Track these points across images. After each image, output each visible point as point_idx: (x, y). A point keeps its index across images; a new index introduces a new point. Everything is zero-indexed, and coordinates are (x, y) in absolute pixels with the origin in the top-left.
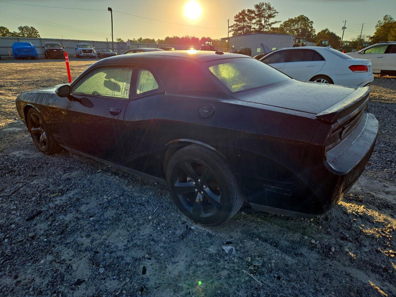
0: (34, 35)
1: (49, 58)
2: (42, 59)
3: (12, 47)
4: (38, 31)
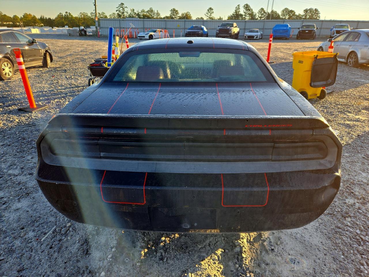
0: (315, 16)
1: (299, 39)
2: (295, 39)
3: (273, 29)
4: (320, 13)
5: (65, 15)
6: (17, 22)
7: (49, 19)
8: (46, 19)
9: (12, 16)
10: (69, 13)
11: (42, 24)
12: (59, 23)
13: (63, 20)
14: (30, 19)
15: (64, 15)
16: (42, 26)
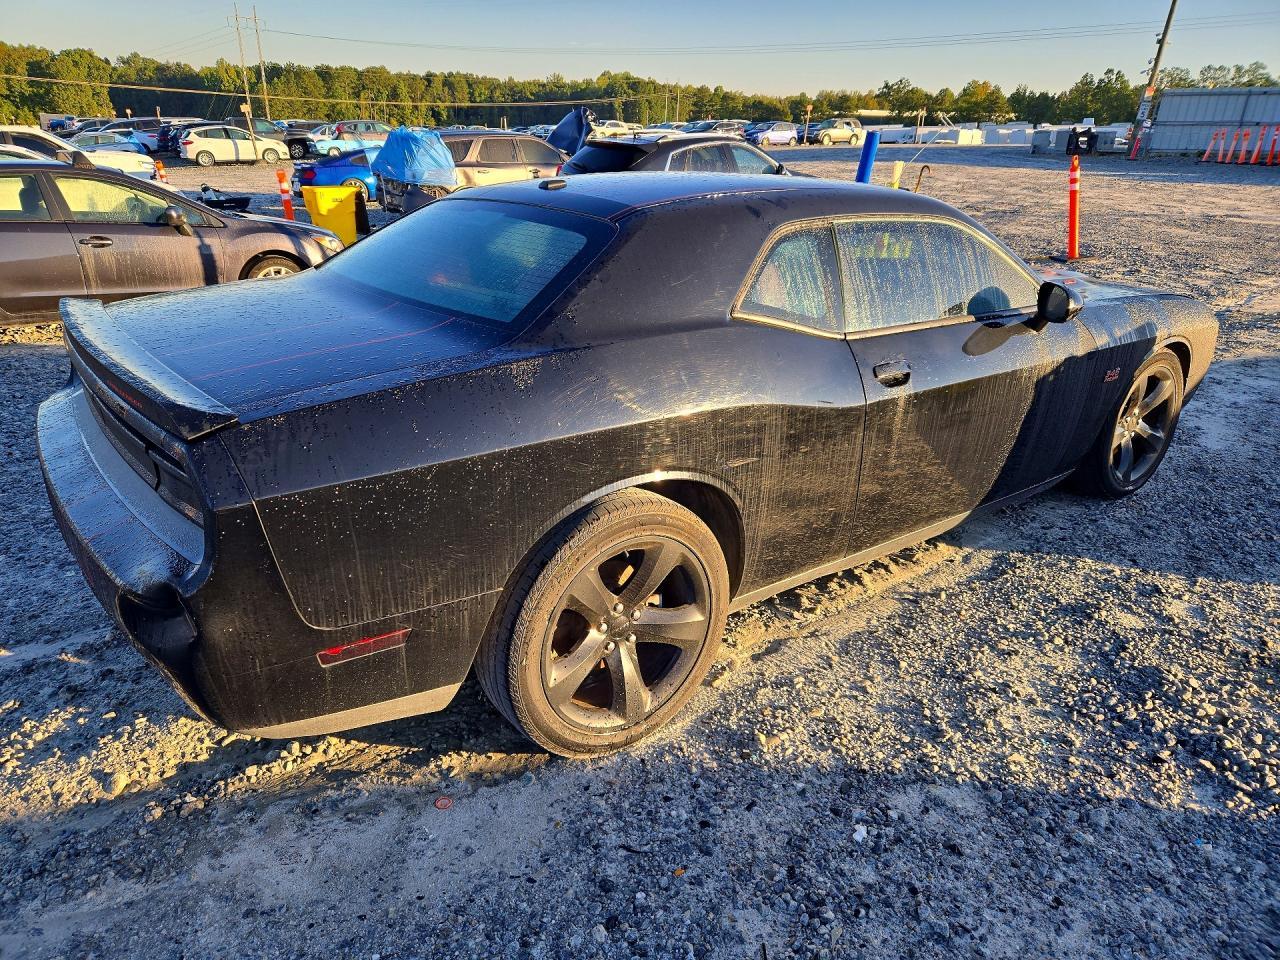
5: (1101, 81)
6: (941, 110)
7: (1044, 96)
8: (1032, 97)
9: (935, 93)
10: (1119, 72)
11: (1012, 115)
12: (1068, 109)
13: (1089, 98)
14: (981, 97)
15: (1096, 81)
16: (1011, 120)
